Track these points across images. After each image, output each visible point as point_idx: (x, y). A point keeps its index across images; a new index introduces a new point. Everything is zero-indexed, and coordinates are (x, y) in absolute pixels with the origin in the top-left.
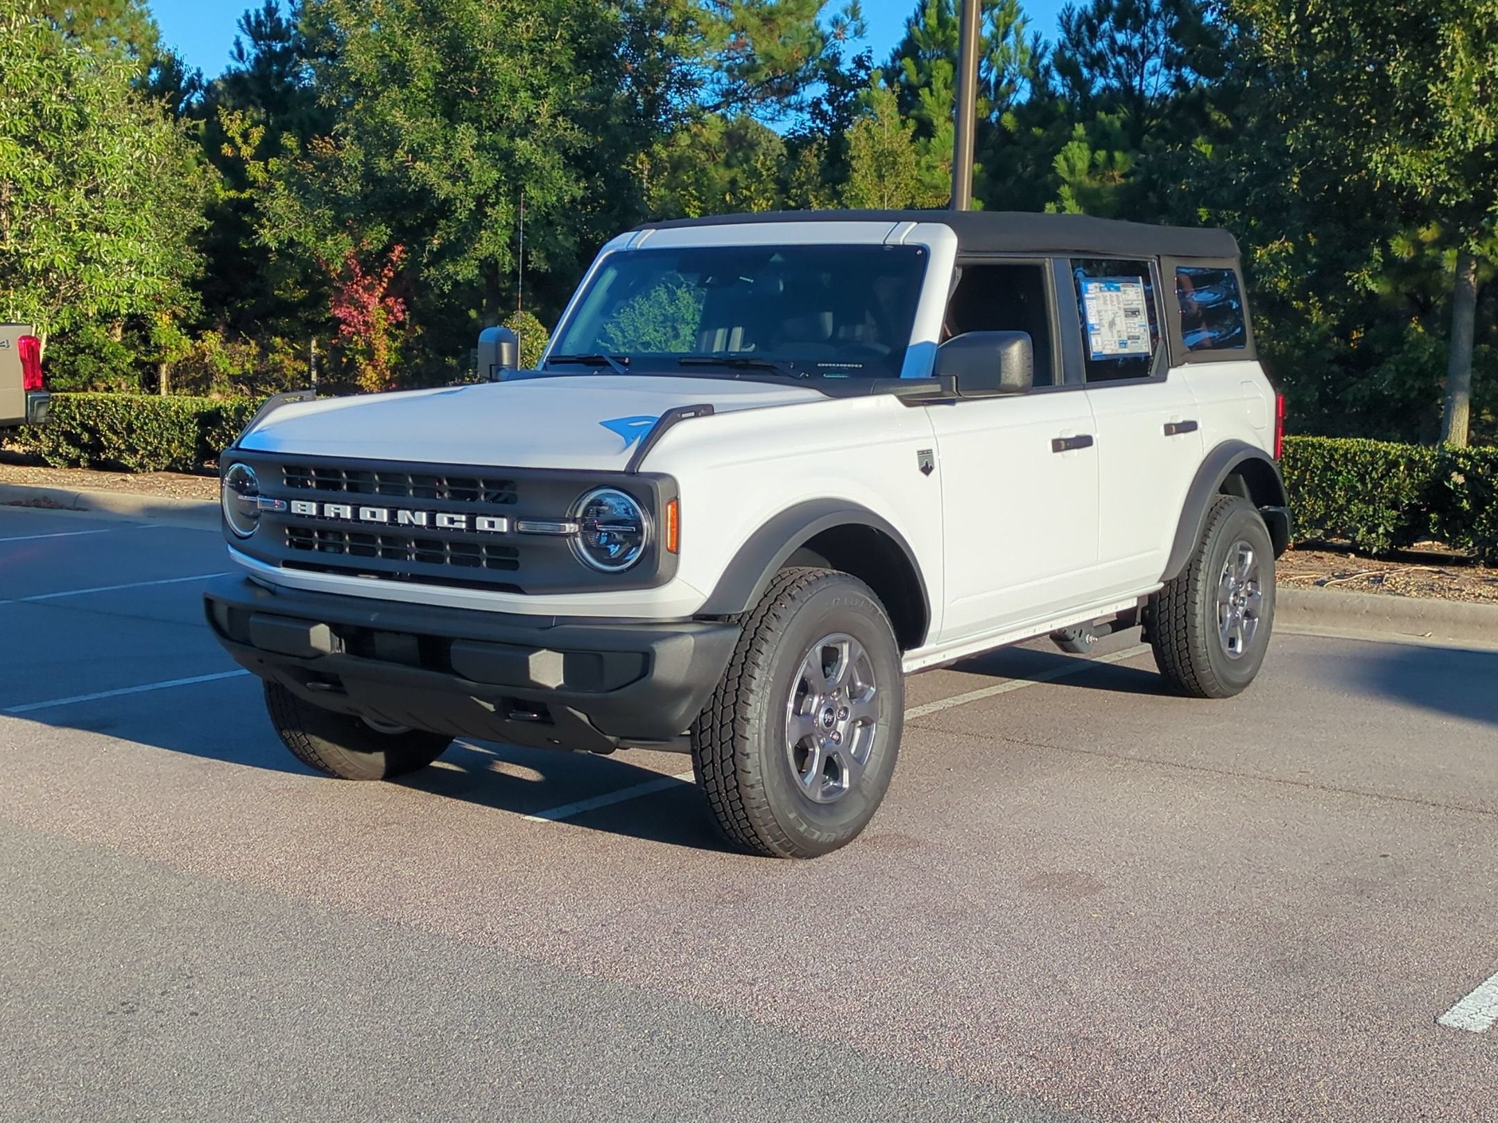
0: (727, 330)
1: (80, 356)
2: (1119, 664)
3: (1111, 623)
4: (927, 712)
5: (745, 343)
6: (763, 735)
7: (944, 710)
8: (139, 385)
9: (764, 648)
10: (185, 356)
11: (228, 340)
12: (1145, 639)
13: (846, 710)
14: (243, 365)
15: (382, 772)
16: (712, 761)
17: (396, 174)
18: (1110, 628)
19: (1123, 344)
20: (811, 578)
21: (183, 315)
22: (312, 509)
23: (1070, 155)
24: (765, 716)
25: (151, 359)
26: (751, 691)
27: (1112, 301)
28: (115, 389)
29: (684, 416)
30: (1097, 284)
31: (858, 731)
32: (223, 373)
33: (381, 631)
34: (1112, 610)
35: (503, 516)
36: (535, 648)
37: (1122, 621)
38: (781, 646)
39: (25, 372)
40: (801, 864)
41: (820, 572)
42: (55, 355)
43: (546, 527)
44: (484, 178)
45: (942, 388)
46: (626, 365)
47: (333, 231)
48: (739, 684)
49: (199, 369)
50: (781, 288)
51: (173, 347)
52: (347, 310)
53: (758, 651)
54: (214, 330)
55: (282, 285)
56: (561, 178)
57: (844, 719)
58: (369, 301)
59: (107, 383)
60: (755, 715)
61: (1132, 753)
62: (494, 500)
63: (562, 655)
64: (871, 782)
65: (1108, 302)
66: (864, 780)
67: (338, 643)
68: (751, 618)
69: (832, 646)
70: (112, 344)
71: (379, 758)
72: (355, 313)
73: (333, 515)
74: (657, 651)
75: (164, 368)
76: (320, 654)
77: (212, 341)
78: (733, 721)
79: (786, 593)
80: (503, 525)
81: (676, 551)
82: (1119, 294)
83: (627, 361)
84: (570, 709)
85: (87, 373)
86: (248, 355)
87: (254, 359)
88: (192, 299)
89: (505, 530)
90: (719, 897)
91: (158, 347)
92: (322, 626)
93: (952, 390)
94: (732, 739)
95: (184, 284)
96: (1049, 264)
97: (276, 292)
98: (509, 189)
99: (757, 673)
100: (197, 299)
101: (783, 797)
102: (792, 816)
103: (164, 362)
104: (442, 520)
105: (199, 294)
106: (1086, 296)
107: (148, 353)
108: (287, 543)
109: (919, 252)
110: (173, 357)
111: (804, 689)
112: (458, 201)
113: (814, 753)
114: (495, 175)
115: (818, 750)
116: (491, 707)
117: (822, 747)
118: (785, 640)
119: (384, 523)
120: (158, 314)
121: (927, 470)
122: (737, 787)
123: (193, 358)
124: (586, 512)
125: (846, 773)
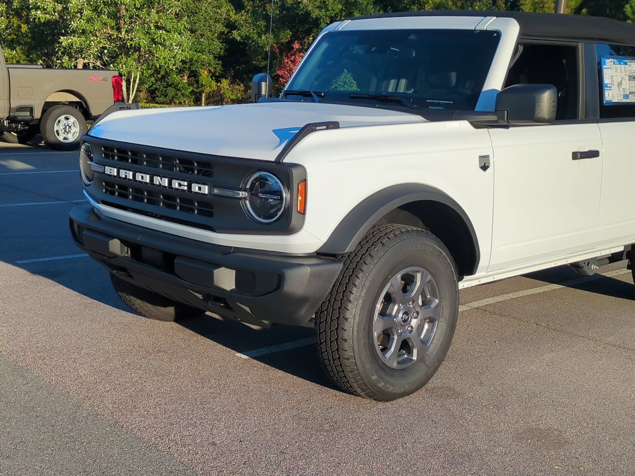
0: (397, 81)
1: (169, 88)
2: (616, 278)
3: (608, 258)
4: (495, 301)
5: (408, 88)
6: (355, 329)
7: (505, 301)
8: (194, 102)
9: (361, 275)
10: (213, 89)
11: (232, 83)
12: (629, 267)
13: (418, 313)
14: (237, 95)
15: (173, 318)
16: (325, 341)
17: (295, 6)
18: (608, 261)
19: (626, 96)
20: (398, 232)
21: (213, 71)
22: (115, 172)
23: (633, 5)
24: (357, 316)
25: (199, 90)
26: (350, 301)
27: (621, 71)
28: (183, 103)
29: (317, 128)
30: (612, 60)
31: (426, 326)
32: (228, 98)
33: (145, 246)
34: (608, 252)
35: (205, 184)
36: (218, 266)
37: (615, 258)
38: (371, 274)
39: (114, 93)
40: (381, 405)
41: (404, 227)
42: (158, 87)
43: (229, 193)
44: (334, 8)
45: (498, 118)
46: (323, 97)
47: (265, 33)
48: (343, 296)
49: (219, 96)
50: (414, 55)
51: (208, 85)
52: (283, 71)
53: (357, 276)
54: (226, 78)
55: (256, 59)
56: (372, 9)
57: (416, 318)
58: (293, 68)
59: (180, 101)
60: (351, 316)
61: (610, 339)
62: (204, 174)
63: (235, 271)
64: (432, 357)
65: (619, 71)
66: (428, 355)
67: (126, 250)
68: (356, 255)
69: (410, 273)
70: (183, 83)
71: (171, 310)
72: (286, 73)
73: (124, 176)
74: (286, 274)
75: (204, 95)
76: (116, 256)
77: (225, 83)
78: (338, 318)
79: (379, 241)
80: (206, 190)
81: (303, 213)
82: (626, 66)
83: (323, 94)
84: (239, 304)
85: (171, 96)
86: (240, 90)
87: (242, 92)
88: (217, 64)
89: (207, 192)
90: (321, 426)
91: (202, 85)
92: (116, 240)
93: (504, 119)
94: (337, 329)
95: (215, 57)
96: (581, 46)
97: (253, 62)
98: (346, 14)
99: (354, 290)
100: (219, 64)
101: (368, 366)
102: (374, 378)
103: (203, 92)
104: (175, 184)
105: (220, 62)
106: (604, 66)
107: (198, 88)
108: (104, 191)
109: (495, 34)
110: (208, 90)
111: (389, 299)
112: (322, 19)
113: (393, 339)
114: (340, 6)
115: (396, 337)
116: (200, 296)
117: (399, 335)
118: (374, 272)
119: (148, 183)
120: (203, 70)
121: (484, 168)
122: (339, 358)
123: (216, 91)
124: (253, 185)
125: (415, 351)
